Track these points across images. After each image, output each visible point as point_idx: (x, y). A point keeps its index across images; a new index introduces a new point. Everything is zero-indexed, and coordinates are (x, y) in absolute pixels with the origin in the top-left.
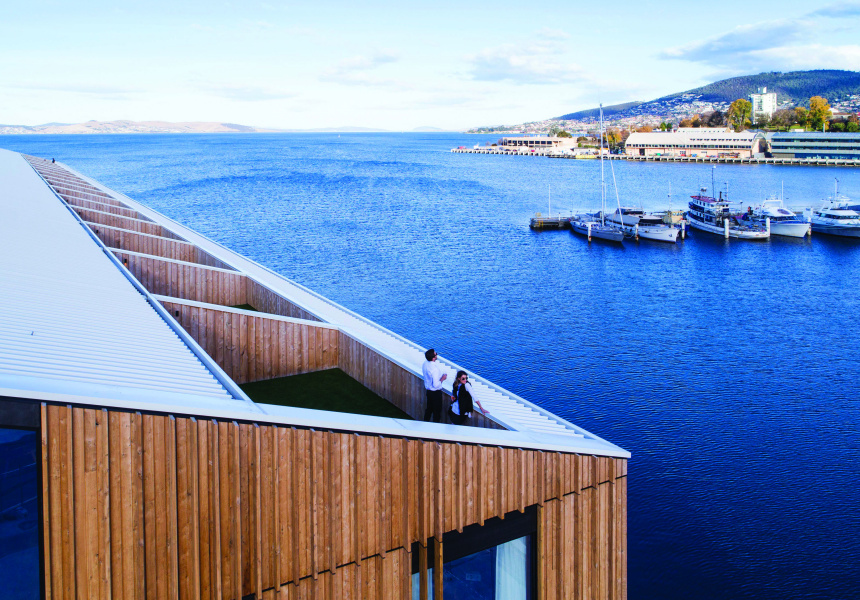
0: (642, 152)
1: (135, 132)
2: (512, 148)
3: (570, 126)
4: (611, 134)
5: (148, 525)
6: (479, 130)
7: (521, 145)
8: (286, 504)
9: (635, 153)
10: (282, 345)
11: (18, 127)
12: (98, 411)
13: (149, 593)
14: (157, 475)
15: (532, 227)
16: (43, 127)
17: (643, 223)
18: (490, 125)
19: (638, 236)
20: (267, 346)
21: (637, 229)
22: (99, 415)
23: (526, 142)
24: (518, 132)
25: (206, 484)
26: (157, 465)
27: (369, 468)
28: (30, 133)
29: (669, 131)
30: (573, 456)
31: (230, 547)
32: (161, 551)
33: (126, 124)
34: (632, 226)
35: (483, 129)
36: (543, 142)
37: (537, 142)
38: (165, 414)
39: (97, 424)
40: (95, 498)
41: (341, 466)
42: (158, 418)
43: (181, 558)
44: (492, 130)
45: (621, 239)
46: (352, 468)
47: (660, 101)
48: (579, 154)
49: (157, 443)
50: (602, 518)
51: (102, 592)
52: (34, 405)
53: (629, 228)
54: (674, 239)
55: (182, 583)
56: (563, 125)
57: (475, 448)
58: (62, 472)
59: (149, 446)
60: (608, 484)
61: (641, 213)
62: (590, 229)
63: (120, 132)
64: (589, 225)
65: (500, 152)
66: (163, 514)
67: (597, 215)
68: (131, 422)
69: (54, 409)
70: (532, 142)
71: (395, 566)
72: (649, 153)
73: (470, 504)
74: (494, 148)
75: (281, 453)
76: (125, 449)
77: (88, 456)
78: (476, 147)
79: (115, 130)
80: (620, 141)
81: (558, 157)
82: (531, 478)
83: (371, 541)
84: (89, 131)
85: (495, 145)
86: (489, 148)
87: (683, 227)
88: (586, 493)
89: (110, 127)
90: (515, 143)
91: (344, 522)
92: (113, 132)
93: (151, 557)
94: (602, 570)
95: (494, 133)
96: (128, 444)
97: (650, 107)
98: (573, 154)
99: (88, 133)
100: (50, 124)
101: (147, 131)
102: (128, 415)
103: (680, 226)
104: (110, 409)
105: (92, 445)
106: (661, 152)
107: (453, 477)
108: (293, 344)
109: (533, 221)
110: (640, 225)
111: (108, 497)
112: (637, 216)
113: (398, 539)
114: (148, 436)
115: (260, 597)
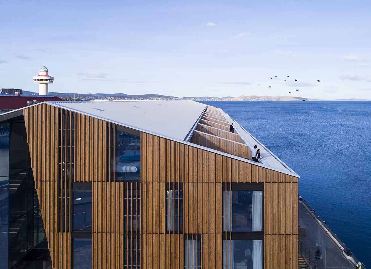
1: (258, 100)
10: (230, 148)
11: (216, 98)
13: (160, 175)
14: (162, 151)
16: (225, 98)
20: (226, 148)
22: (151, 136)
25: (173, 155)
26: (162, 149)
27: (212, 160)
32: (163, 167)
33: (255, 97)
39: (151, 138)
40: (150, 152)
41: (204, 158)
42: (163, 139)
43: (167, 169)
46: (207, 159)
49: (163, 144)
50: (288, 193)
55: (167, 175)
58: (144, 146)
59: (161, 144)
60: (290, 183)
63: (253, 100)
66: (164, 159)
68: (158, 139)
69: (143, 133)
71: (219, 187)
73: (241, 177)
77: (149, 144)
83: (212, 178)
84: (241, 100)
88: (282, 184)
89: (249, 98)
92: (250, 100)
93: (161, 168)
94: (288, 209)
96: (157, 143)
101: (263, 100)
102: (157, 137)
104: (153, 135)
105: (150, 142)
108: (233, 149)
111: (152, 152)
113: (219, 180)
114: (161, 142)
115: (183, 182)
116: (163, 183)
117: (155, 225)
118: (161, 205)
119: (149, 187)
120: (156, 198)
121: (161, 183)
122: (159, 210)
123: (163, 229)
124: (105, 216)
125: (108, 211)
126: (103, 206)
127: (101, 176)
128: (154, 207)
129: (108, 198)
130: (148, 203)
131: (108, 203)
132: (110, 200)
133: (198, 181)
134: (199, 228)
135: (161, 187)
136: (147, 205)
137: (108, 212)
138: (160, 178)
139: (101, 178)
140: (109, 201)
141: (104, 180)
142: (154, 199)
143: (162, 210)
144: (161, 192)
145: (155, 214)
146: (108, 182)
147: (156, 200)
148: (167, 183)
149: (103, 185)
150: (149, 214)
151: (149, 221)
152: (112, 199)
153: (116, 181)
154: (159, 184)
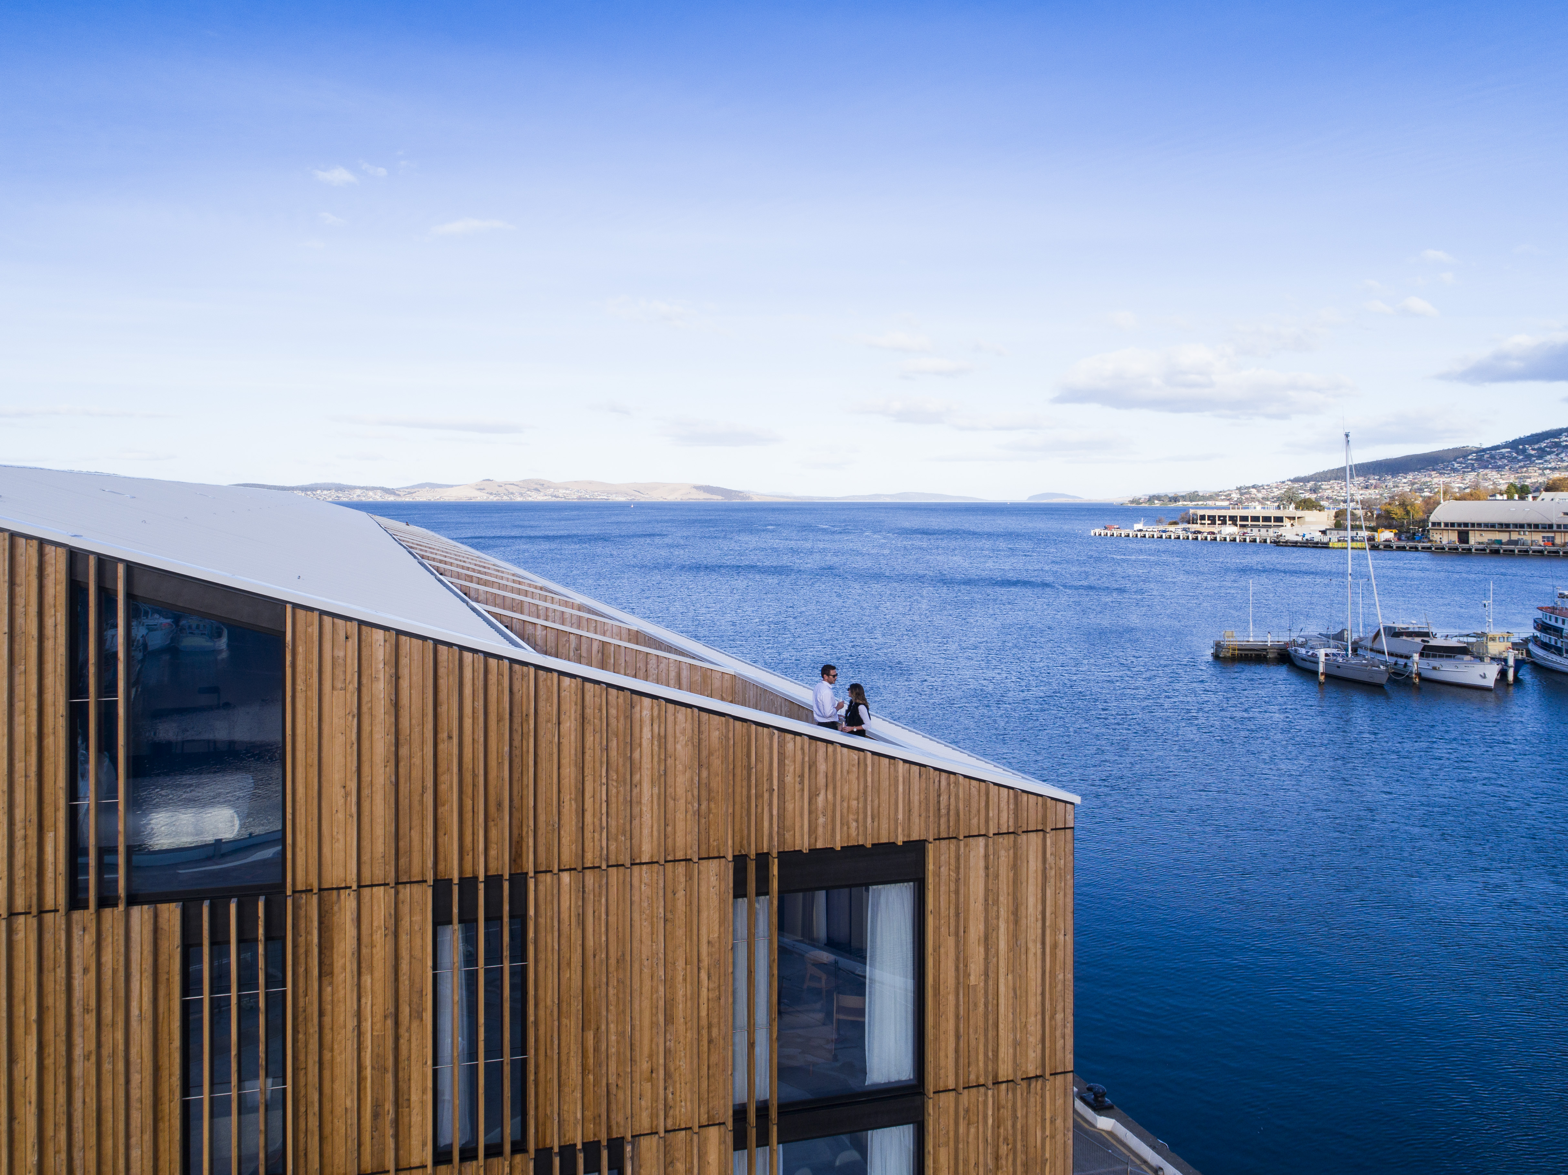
0: (1463, 537)
1: (554, 499)
2: (1206, 529)
3: (1328, 493)
4: (1403, 505)
5: (401, 764)
6: (1151, 499)
7: (1224, 522)
8: (569, 772)
9: (1449, 538)
11: (374, 489)
12: (349, 623)
13: (401, 844)
14: (413, 707)
15: (1216, 657)
16: (411, 490)
17: (1428, 652)
18: (1170, 490)
19: (1419, 675)
21: (1417, 663)
22: (349, 628)
23: (1233, 519)
24: (1226, 503)
25: (471, 729)
26: (413, 696)
27: (679, 747)
28: (391, 498)
29: (1522, 498)
30: (983, 784)
31: (498, 810)
32: (416, 798)
33: (539, 486)
34: (1408, 657)
35: (1158, 498)
36: (1267, 519)
37: (1255, 519)
38: (424, 638)
39: (347, 638)
40: (342, 721)
41: (641, 738)
42: (415, 641)
43: (440, 811)
44: (1175, 499)
45: (1383, 680)
46: (656, 743)
47: (1514, 445)
48: (1334, 539)
49: (414, 671)
50: (1031, 881)
51: (348, 831)
52: (277, 606)
53: (1402, 661)
54: (1490, 682)
55: (440, 840)
56: (1314, 490)
57: (831, 748)
58: (308, 686)
59: (404, 672)
60: (1041, 833)
61: (1427, 634)
62: (1322, 658)
63: (530, 499)
64: (1321, 653)
65: (1182, 534)
66: (419, 754)
67: (1339, 637)
68: (385, 641)
69: (301, 613)
70: (1244, 518)
71: (713, 880)
72: (1475, 539)
73: (821, 820)
74: (1172, 528)
75: (563, 708)
76: (377, 671)
77: (337, 672)
78: (1138, 526)
79: (521, 494)
80: (1420, 515)
81: (1295, 544)
82: (916, 803)
83: (680, 841)
84: (481, 497)
85: (1175, 523)
86: (1161, 528)
87: (1511, 662)
88: (1004, 841)
89: (512, 489)
90: (1212, 519)
91: (644, 809)
92: (519, 499)
93: (404, 803)
94: (1031, 955)
95: (1180, 504)
96: (381, 666)
97: (1492, 457)
98: (1325, 539)
99: (479, 499)
100: (422, 486)
101: (573, 497)
102: (381, 632)
103: (1505, 660)
104: (361, 623)
105: (341, 661)
106: (1504, 537)
107: (798, 779)
109: (1218, 646)
110: (1422, 655)
111: (356, 720)
112: (1418, 640)
113: (718, 845)
114: (404, 661)
115: (531, 874)
116: (415, 887)
117: (369, 1129)
118: (405, 1010)
119: (335, 919)
120: (379, 973)
121: (405, 892)
122: (397, 1038)
123: (415, 1142)
124: (63, 1120)
125: (78, 1083)
126: (49, 1062)
127: (35, 880)
128: (367, 1026)
129: (77, 1011)
130: (328, 1007)
131: (78, 1040)
132: (91, 1020)
133: (607, 860)
134: (614, 1107)
135: (405, 909)
136: (327, 1019)
137: (78, 1095)
138: (402, 861)
139: (35, 890)
140: (85, 1022)
141: (49, 904)
142: (367, 979)
143: (409, 1041)
144: (404, 939)
145: (373, 1068)
146: (77, 915)
147: (379, 986)
148: (441, 887)
149: (48, 937)
150: (337, 1071)
151: (339, 1111)
152: (107, 1012)
153: (132, 900)
154: (397, 893)
